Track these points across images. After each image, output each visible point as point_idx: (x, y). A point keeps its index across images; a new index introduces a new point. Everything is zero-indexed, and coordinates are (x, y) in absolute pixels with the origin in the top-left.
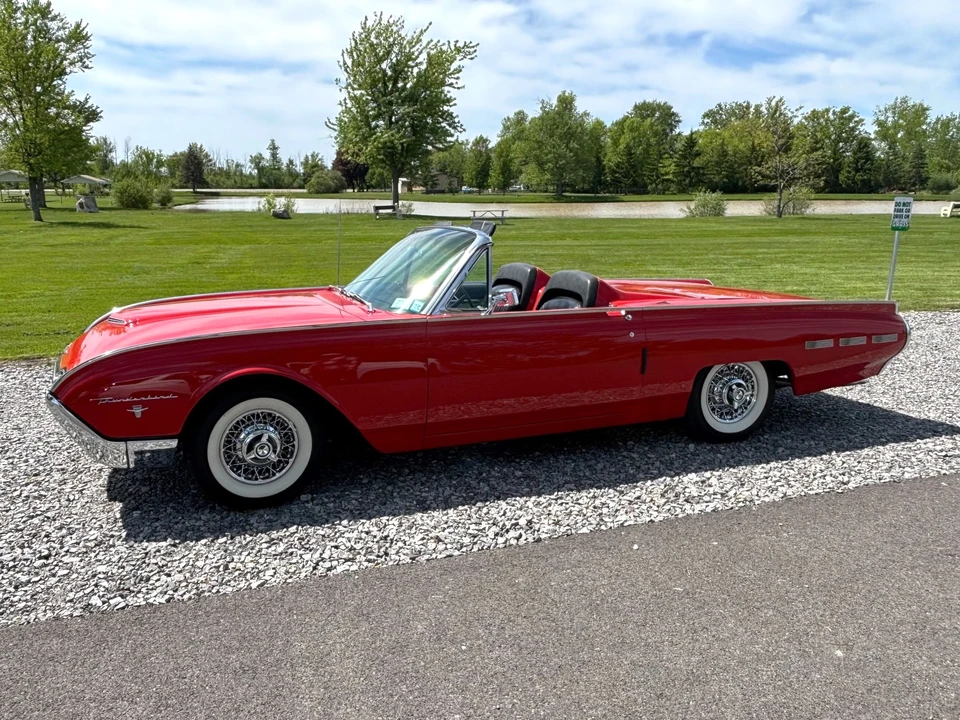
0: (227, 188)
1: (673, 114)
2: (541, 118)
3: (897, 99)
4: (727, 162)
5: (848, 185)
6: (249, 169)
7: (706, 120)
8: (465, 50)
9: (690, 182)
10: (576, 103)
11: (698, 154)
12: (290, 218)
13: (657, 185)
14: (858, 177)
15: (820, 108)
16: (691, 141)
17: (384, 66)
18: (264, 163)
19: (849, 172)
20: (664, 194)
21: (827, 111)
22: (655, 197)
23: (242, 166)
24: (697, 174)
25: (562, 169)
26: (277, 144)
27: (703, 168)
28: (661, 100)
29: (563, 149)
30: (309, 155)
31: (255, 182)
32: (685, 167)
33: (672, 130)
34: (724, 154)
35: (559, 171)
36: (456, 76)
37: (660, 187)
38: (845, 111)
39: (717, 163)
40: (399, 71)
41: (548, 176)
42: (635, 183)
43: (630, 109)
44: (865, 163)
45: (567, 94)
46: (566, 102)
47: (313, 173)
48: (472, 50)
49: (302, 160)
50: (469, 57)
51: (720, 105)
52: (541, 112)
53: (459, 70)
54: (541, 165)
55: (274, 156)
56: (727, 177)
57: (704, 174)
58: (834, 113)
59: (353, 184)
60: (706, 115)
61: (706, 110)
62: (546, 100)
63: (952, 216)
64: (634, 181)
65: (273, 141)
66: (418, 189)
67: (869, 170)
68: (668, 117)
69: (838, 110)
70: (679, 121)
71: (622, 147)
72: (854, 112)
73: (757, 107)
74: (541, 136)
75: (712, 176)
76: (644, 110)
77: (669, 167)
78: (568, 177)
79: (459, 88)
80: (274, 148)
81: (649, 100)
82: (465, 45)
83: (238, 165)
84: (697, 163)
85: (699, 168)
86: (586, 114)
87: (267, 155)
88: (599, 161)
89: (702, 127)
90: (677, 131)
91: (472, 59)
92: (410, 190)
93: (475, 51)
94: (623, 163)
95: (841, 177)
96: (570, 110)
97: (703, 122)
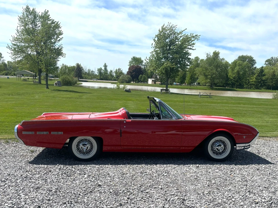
0: (89, 79)
1: (254, 60)
2: (207, 60)
4: (275, 78)
6: (96, 73)
7: (267, 63)
8: (196, 37)
9: (261, 85)
10: (220, 55)
11: (264, 75)
12: (131, 92)
13: (248, 85)
16: (262, 70)
17: (167, 40)
18: (102, 71)
20: (250, 89)
22: (247, 90)
23: (94, 72)
24: (264, 82)
25: (214, 78)
26: (107, 65)
27: (266, 80)
28: (249, 55)
29: (214, 71)
30: (118, 69)
31: (99, 78)
32: (259, 79)
33: (252, 66)
34: (274, 75)
35: (212, 79)
36: (193, 46)
37: (249, 86)
39: (271, 78)
40: (172, 43)
41: (209, 80)
42: (240, 84)
43: (237, 58)
45: (217, 52)
46: (216, 54)
47: (120, 75)
48: (198, 37)
49: (115, 70)
50: (197, 39)
51: (272, 58)
52: (206, 57)
53: (194, 44)
54: (206, 76)
55: (106, 69)
56: (275, 84)
57: (266, 83)
59: (134, 80)
60: (267, 61)
61: (267, 59)
62: (209, 53)
64: (240, 83)
65: (105, 64)
66: (158, 83)
68: (252, 61)
70: (256, 63)
71: (236, 71)
74: (207, 66)
75: (269, 83)
76: (242, 58)
77: (253, 79)
78: (216, 81)
79: (194, 50)
80: (105, 66)
81: (245, 55)
82: (196, 36)
83: (92, 71)
84: (264, 78)
85: (264, 80)
86: (223, 59)
87: (103, 68)
88: (227, 76)
89: (265, 65)
90: (255, 66)
91: (198, 40)
92: (155, 83)
93: (199, 38)
94: (236, 77)
96: (217, 57)
97: (265, 64)
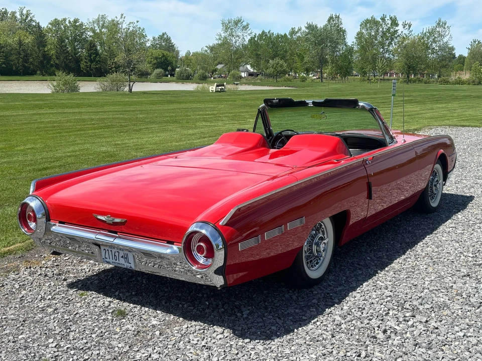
3: (99, 15)
5: (87, 71)
14: (93, 66)
15: (60, 19)
19: (86, 62)
21: (65, 20)
38: (76, 21)
44: (96, 57)
58: (70, 22)
63: (216, 92)
67: (99, 61)
69: (72, 20)
72: (82, 22)
73: (13, 13)
95: (82, 66)
